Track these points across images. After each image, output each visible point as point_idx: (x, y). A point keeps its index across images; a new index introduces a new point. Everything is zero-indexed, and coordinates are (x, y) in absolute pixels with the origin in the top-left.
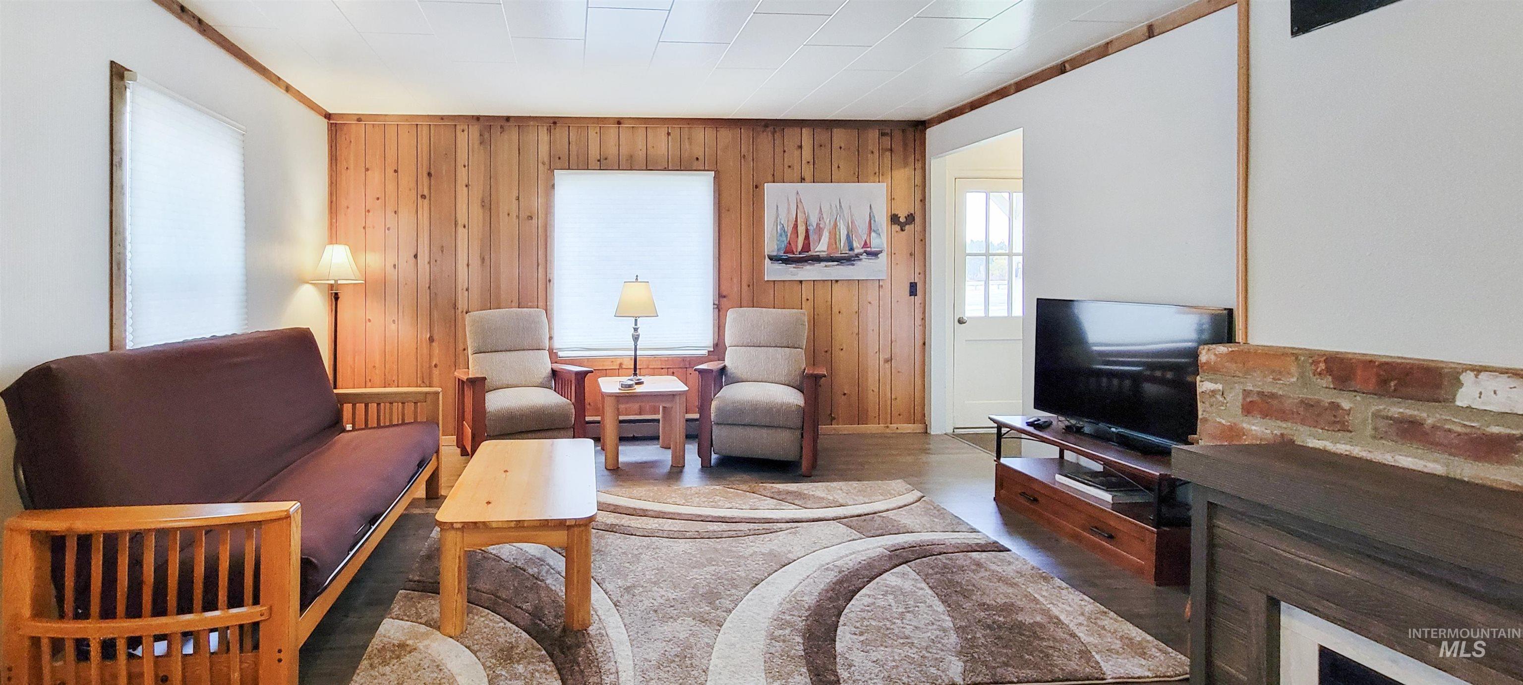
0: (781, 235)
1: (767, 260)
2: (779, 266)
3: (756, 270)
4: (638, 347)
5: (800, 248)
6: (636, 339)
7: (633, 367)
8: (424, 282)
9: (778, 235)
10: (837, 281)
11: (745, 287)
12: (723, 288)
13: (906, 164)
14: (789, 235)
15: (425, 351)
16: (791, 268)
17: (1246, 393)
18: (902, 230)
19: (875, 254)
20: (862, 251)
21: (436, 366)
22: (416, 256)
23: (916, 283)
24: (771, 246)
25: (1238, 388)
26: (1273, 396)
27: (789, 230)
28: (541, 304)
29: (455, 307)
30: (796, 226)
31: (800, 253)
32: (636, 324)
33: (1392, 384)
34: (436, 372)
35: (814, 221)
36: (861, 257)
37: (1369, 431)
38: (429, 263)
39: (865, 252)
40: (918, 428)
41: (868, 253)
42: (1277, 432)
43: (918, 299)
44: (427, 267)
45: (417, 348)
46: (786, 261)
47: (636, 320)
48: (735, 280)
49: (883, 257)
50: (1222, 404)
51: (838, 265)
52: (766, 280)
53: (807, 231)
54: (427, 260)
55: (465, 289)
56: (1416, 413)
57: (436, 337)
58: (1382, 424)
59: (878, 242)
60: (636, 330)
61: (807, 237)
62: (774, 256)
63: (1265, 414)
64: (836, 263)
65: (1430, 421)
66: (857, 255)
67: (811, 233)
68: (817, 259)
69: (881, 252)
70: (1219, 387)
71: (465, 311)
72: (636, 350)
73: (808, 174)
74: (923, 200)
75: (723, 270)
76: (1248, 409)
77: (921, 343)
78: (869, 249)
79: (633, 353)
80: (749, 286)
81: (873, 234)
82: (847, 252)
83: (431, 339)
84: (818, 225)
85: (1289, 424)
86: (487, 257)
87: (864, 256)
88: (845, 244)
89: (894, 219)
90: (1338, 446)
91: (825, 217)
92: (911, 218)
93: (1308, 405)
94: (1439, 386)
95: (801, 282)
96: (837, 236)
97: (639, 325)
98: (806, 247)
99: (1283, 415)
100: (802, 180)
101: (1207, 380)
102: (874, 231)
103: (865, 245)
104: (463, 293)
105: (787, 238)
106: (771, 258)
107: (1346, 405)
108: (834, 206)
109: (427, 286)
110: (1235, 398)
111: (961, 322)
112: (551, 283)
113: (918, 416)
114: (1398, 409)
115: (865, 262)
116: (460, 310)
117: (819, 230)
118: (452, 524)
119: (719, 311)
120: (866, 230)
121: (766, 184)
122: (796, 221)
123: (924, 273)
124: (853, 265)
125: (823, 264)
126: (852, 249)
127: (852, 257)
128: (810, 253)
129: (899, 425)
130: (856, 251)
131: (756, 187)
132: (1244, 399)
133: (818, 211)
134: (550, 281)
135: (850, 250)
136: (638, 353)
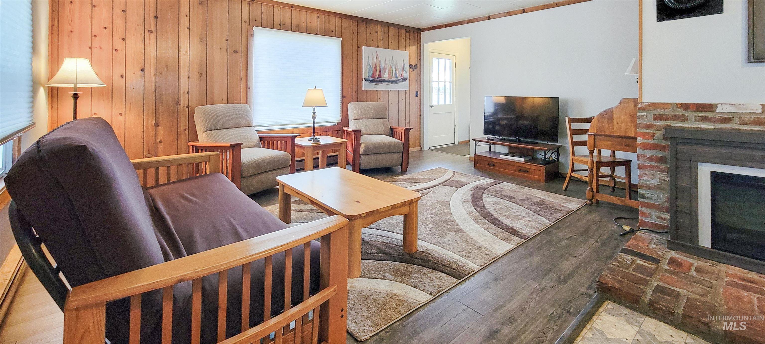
0: (370, 70)
1: (364, 81)
2: (369, 84)
3: (359, 86)
4: (315, 122)
5: (377, 76)
6: (314, 118)
7: (312, 132)
8: (151, 87)
9: (369, 70)
10: (391, 90)
11: (354, 92)
12: (344, 93)
13: (415, 45)
14: (373, 70)
15: (152, 133)
16: (374, 84)
17: (654, 115)
18: (413, 71)
19: (405, 80)
20: (400, 78)
21: (161, 142)
22: (143, 70)
23: (418, 92)
24: (365, 74)
25: (652, 114)
26: (664, 114)
27: (373, 68)
28: (243, 101)
29: (178, 103)
30: (376, 66)
31: (377, 78)
32: (314, 110)
33: (700, 109)
34: (161, 146)
35: (383, 65)
36: (400, 81)
37: (693, 120)
38: (155, 75)
39: (401, 79)
40: (418, 148)
41: (403, 79)
42: (666, 124)
43: (418, 98)
44: (153, 79)
45: (143, 131)
46: (372, 81)
47: (314, 109)
48: (350, 90)
49: (408, 81)
50: (646, 118)
51: (392, 84)
52: (363, 89)
53: (380, 69)
54: (153, 72)
55: (186, 93)
56: (706, 115)
57: (160, 122)
58: (697, 118)
59: (406, 75)
60: (314, 113)
61: (380, 71)
62: (367, 79)
63: (661, 120)
64: (391, 83)
65: (710, 116)
66: (399, 80)
67: (382, 69)
68: (384, 81)
69: (407, 79)
70: (645, 114)
71: (186, 106)
72: (314, 123)
73: (380, 44)
74: (420, 60)
75: (344, 84)
76: (655, 119)
77: (419, 115)
78: (403, 78)
79: (312, 125)
80: (356, 92)
81: (404, 72)
82: (395, 78)
83: (157, 125)
84: (384, 66)
85: (669, 121)
86: (204, 74)
87: (401, 81)
88: (394, 75)
89: (410, 66)
90: (685, 125)
91: (387, 64)
92: (416, 66)
93: (675, 116)
94: (712, 108)
95: (377, 90)
96: (392, 72)
97: (316, 111)
98: (380, 76)
99: (668, 119)
100: (378, 46)
101: (640, 112)
102: (405, 71)
103: (402, 76)
104: (184, 96)
105: (372, 71)
106: (366, 80)
107: (686, 115)
108: (390, 59)
109: (154, 90)
110: (650, 116)
111: (431, 107)
112: (250, 90)
113: (418, 145)
114: (701, 114)
115: (401, 83)
116: (182, 105)
117: (385, 69)
118: (361, 215)
119: (342, 104)
120: (402, 70)
121: (363, 47)
122: (376, 64)
123: (420, 88)
124: (397, 84)
125: (386, 83)
126: (397, 78)
127: (397, 80)
128: (382, 78)
129: (412, 148)
130: (399, 78)
131: (359, 48)
132: (654, 116)
133: (384, 61)
134: (249, 88)
135: (396, 78)
136: (315, 125)
